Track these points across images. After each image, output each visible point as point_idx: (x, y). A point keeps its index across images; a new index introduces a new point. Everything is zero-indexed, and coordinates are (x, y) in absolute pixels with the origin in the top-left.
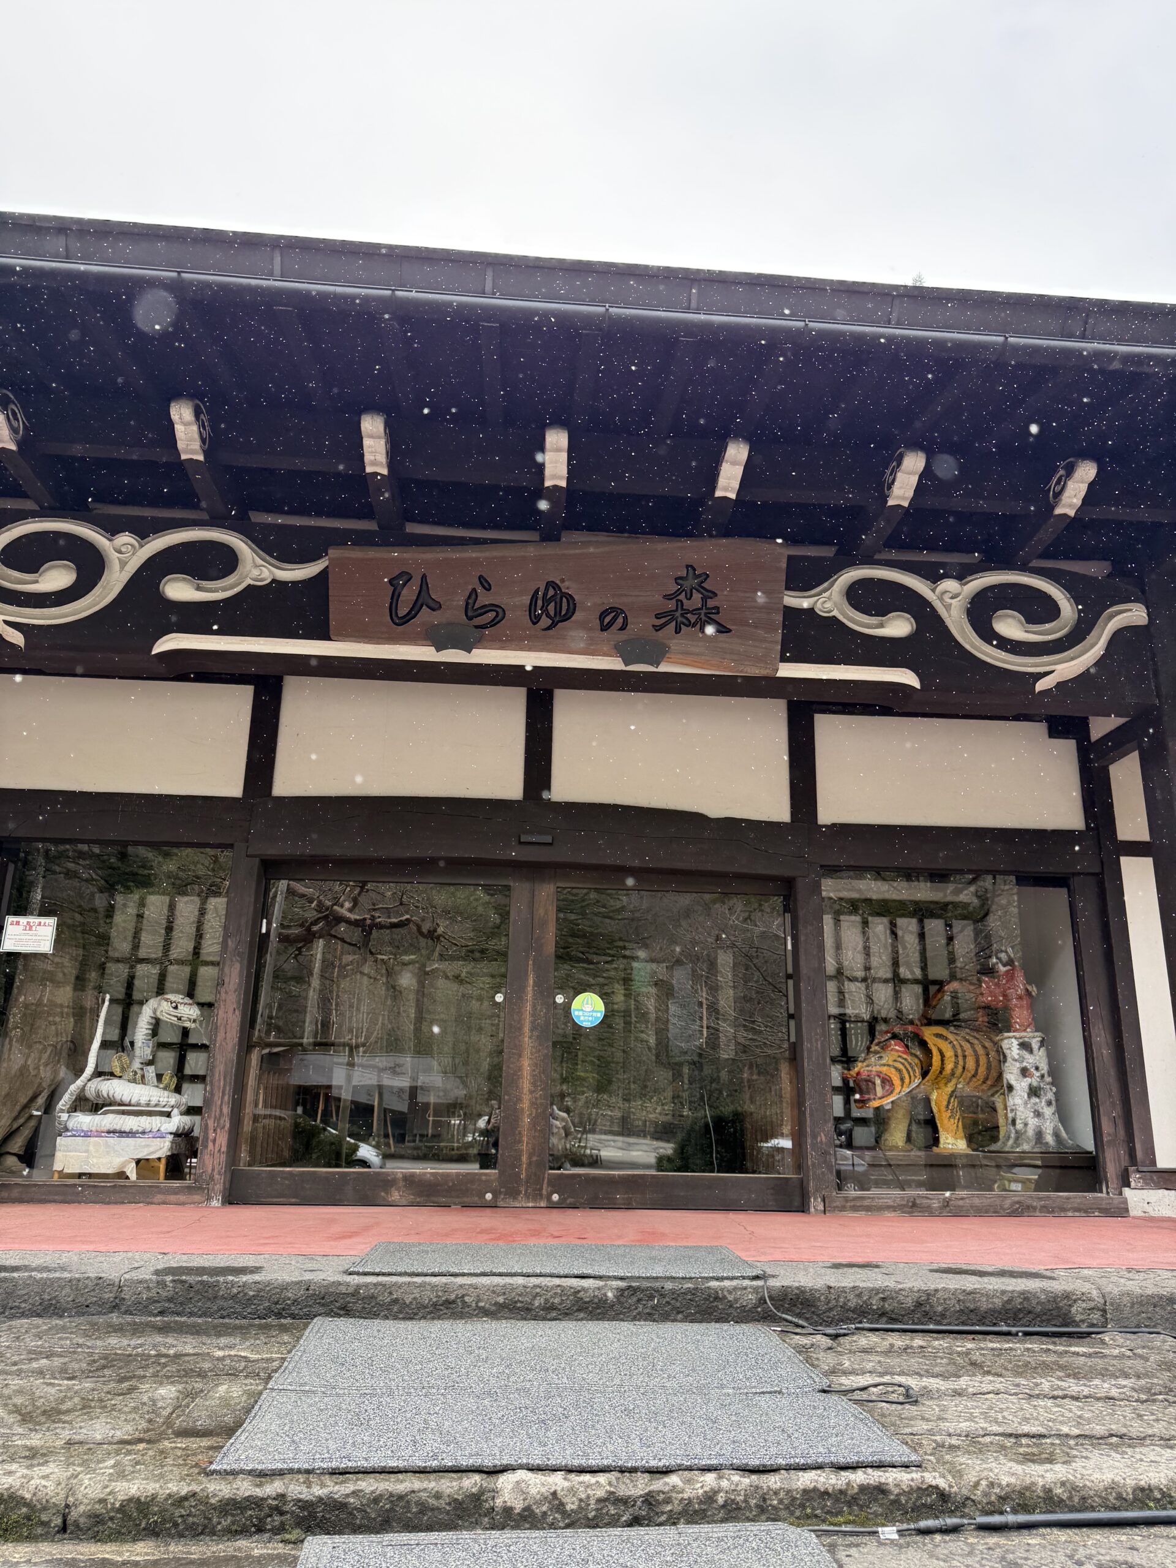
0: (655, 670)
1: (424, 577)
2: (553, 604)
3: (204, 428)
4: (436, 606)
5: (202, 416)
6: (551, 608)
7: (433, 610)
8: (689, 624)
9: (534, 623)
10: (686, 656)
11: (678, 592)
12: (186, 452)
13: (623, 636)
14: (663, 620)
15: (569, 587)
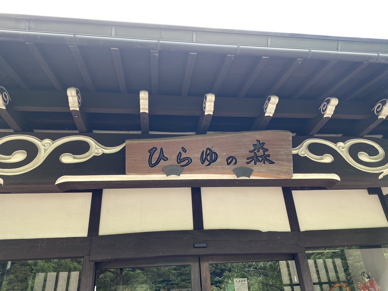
0: (248, 178)
1: (162, 149)
2: (209, 156)
3: (79, 99)
4: (166, 159)
5: (79, 94)
6: (209, 157)
7: (165, 161)
8: (259, 161)
9: (203, 164)
10: (259, 173)
11: (254, 150)
12: (72, 108)
13: (235, 167)
14: (249, 160)
15: (215, 150)
